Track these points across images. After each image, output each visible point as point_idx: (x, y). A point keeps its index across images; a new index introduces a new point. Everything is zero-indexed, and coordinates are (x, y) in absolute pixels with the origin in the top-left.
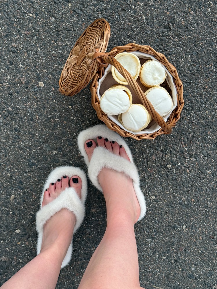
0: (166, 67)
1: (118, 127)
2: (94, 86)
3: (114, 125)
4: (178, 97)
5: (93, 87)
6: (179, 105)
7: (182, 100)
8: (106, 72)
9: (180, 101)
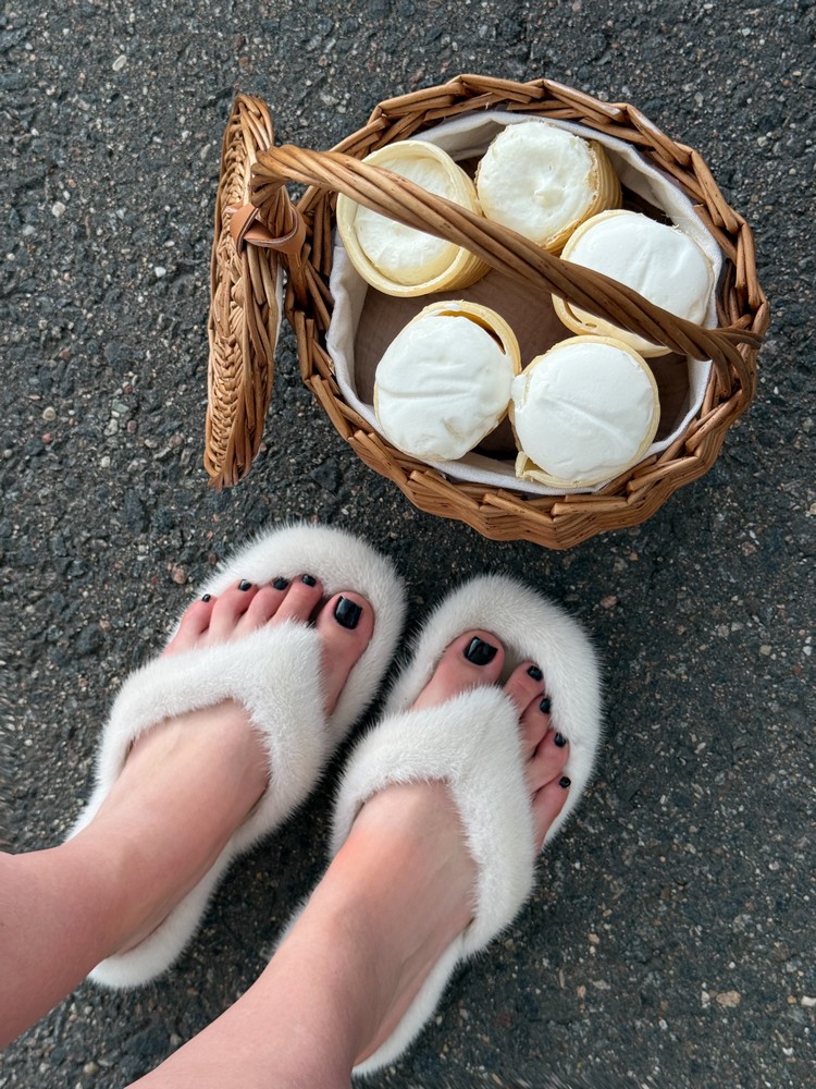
0: (576, 120)
1: (505, 494)
2: (315, 370)
3: (483, 496)
4: (705, 214)
5: (309, 378)
6: (729, 245)
7: (730, 217)
8: (337, 289)
9: (722, 228)
